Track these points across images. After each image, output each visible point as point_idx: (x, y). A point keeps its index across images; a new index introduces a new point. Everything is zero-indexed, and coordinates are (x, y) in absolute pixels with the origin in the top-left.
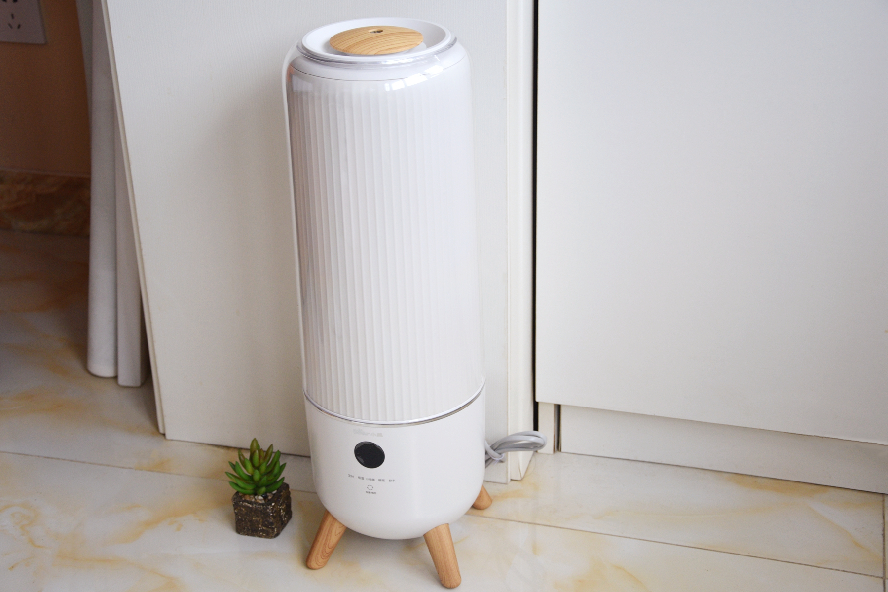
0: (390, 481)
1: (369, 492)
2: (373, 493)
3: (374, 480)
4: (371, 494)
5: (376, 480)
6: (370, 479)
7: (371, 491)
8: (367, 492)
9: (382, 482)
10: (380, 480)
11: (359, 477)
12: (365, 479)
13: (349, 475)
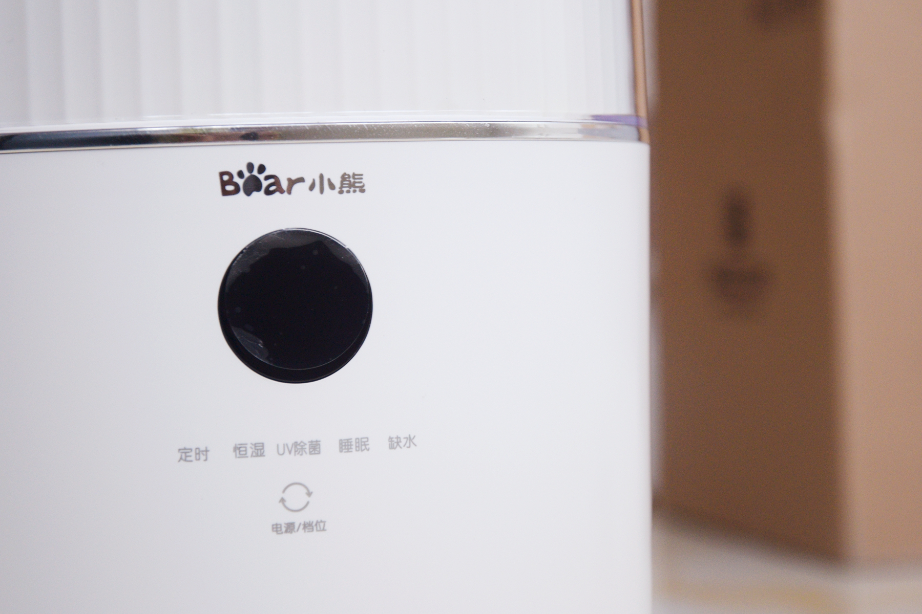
0: (394, 443)
1: (290, 527)
2: (308, 526)
3: (315, 447)
4: (300, 534)
5: (330, 446)
6: (297, 447)
7: (298, 519)
8: (276, 528)
9: (354, 455)
10: (345, 445)
11: (239, 449)
12: (269, 450)
13: (185, 454)
